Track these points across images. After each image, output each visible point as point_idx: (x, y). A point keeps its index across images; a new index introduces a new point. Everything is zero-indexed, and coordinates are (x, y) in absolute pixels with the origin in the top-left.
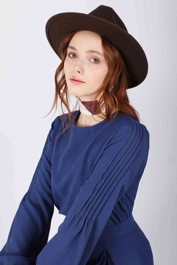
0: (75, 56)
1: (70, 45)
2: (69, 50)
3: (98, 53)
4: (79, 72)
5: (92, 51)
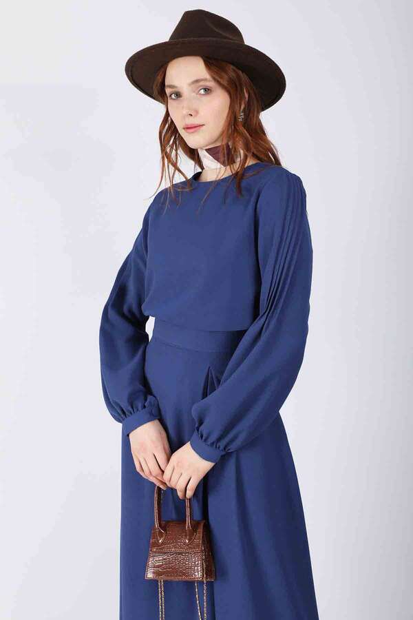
0: (178, 95)
4: (191, 115)
5: (197, 81)
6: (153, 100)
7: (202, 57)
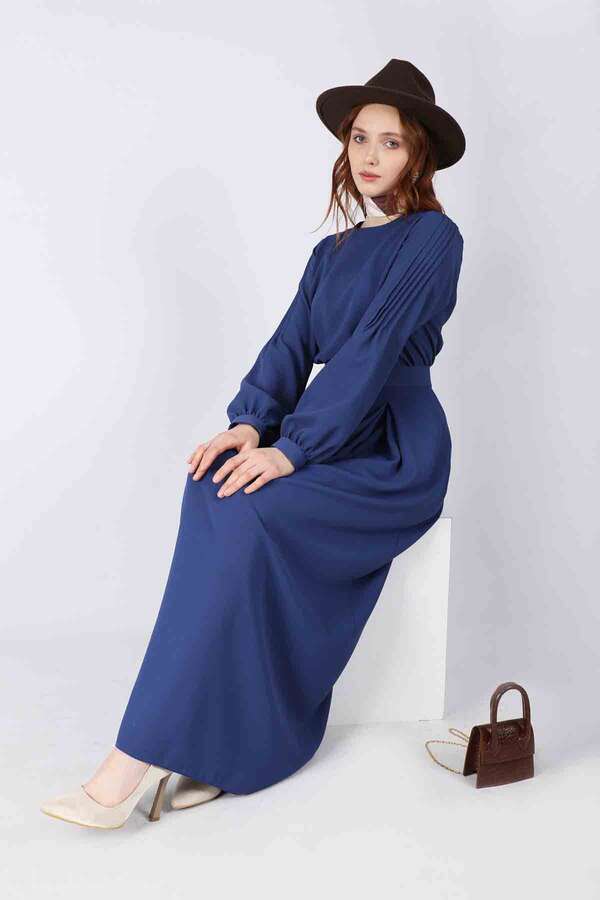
1: (354, 125)
2: (354, 133)
3: (396, 135)
4: (372, 164)
6: (333, 137)
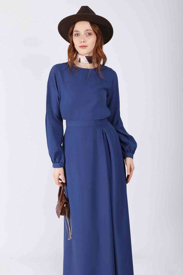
4: (84, 42)
7: (89, 22)
